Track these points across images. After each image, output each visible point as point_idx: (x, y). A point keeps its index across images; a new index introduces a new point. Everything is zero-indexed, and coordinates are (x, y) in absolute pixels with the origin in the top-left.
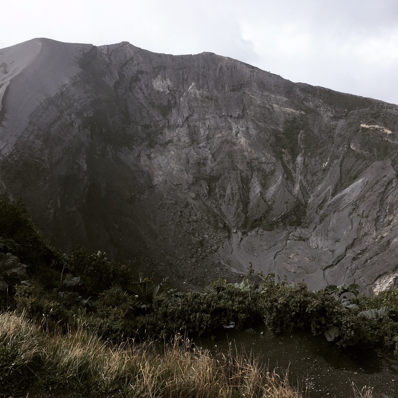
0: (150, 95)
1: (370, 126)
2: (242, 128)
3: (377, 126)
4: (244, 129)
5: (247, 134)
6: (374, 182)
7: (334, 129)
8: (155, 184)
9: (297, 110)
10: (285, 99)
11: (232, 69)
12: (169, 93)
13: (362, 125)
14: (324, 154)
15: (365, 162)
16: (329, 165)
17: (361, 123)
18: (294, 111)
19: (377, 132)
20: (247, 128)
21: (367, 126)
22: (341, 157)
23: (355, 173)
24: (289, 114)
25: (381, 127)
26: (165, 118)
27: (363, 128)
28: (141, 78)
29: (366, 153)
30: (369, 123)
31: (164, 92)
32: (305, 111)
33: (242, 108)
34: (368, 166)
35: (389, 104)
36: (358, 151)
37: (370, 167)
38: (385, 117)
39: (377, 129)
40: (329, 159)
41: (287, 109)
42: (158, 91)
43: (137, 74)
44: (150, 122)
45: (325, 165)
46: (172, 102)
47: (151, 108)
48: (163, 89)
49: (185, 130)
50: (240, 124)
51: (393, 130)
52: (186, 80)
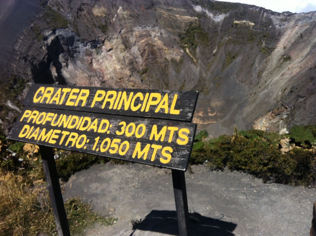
0: (92, 19)
1: (240, 22)
2: (157, 34)
3: (244, 21)
4: (159, 34)
5: (161, 38)
7: (217, 26)
8: (106, 80)
9: (192, 17)
10: (183, 10)
12: (105, 17)
13: (235, 22)
14: (213, 44)
16: (217, 51)
18: (190, 17)
20: (161, 34)
21: (238, 22)
23: (234, 54)
24: (187, 20)
25: (247, 21)
26: (105, 34)
27: (236, 24)
28: (84, 9)
30: (239, 20)
31: (101, 16)
32: (197, 16)
33: (155, 20)
35: (250, 5)
37: (243, 49)
39: (244, 23)
40: (217, 47)
41: (186, 17)
42: (97, 16)
43: (81, 6)
44: (95, 38)
45: (215, 51)
46: (108, 22)
47: (94, 28)
48: (100, 14)
49: (120, 40)
50: (156, 31)
51: (254, 22)
52: (115, 6)
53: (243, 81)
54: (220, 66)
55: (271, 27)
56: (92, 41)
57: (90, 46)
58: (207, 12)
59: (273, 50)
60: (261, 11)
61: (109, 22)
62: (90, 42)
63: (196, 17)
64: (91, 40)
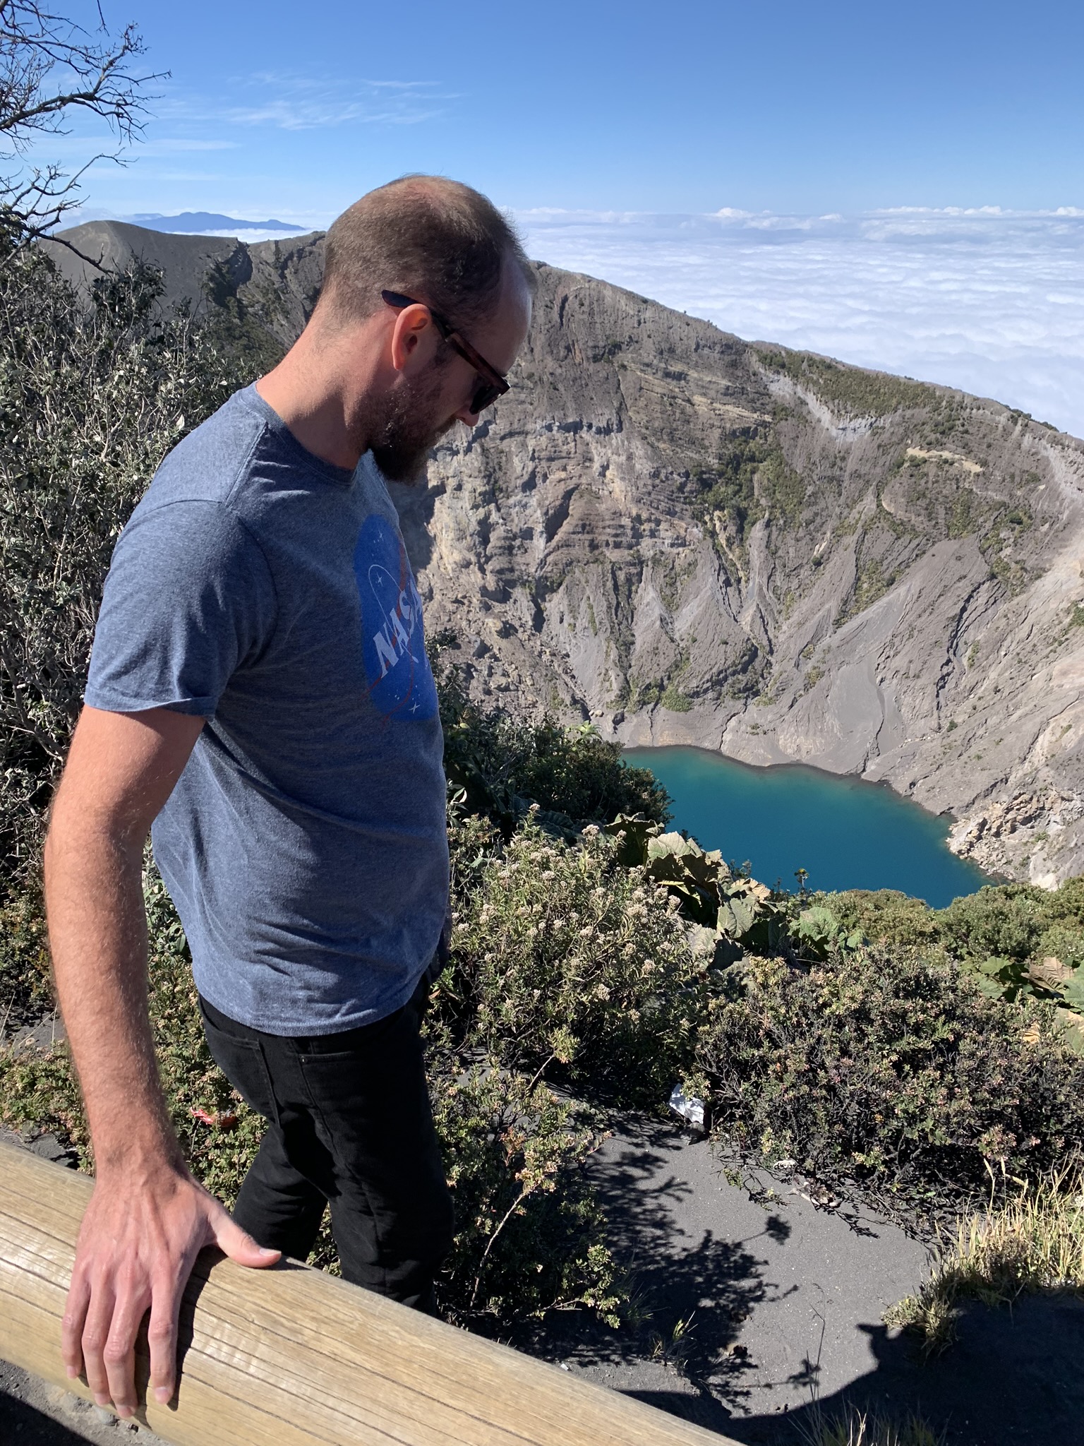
1: (931, 453)
2: (615, 457)
3: (946, 455)
4: (623, 458)
5: (628, 471)
6: (937, 591)
7: (843, 459)
9: (752, 411)
10: (725, 382)
11: (591, 304)
13: (911, 452)
14: (818, 520)
15: (915, 542)
16: (830, 551)
17: (907, 446)
18: (746, 413)
19: (946, 467)
20: (630, 457)
21: (923, 454)
22: (860, 531)
23: (891, 570)
24: (733, 421)
25: (957, 457)
27: (913, 459)
29: (920, 522)
30: (927, 447)
32: (773, 412)
33: (616, 404)
34: (924, 553)
35: (976, 399)
36: (901, 515)
37: (928, 554)
38: (966, 432)
39: (946, 461)
40: (828, 534)
41: (730, 408)
45: (820, 549)
49: (474, 460)
50: (611, 445)
51: (984, 463)
53: (911, 674)
54: (833, 606)
55: (1042, 487)
58: (811, 399)
59: (1039, 577)
60: (1016, 424)
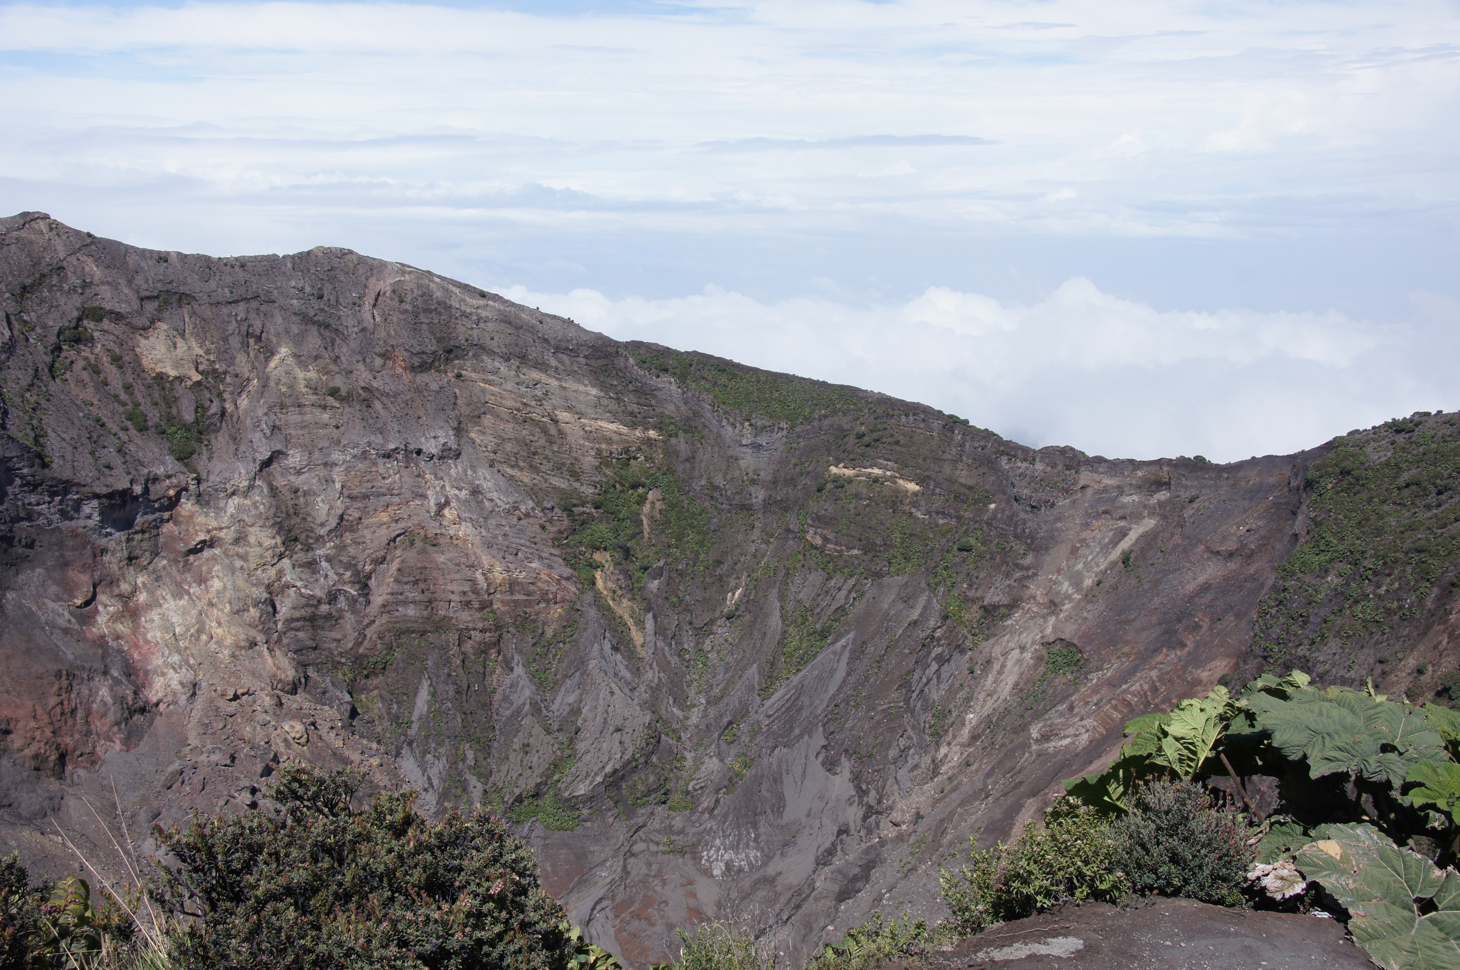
0: (128, 388)
1: (856, 472)
2: (455, 491)
3: (876, 471)
4: (465, 493)
5: (474, 508)
6: (883, 643)
7: (752, 482)
8: (154, 700)
9: (633, 426)
10: (594, 391)
11: (415, 300)
12: (198, 383)
13: (834, 470)
15: (851, 581)
16: (746, 599)
17: (829, 463)
18: (624, 430)
19: (877, 487)
20: (476, 491)
21: (849, 472)
22: (780, 571)
23: (824, 619)
24: (609, 441)
25: (888, 473)
26: (186, 465)
27: (836, 479)
28: (96, 334)
30: (852, 463)
31: (180, 379)
32: (658, 428)
33: (453, 423)
34: (862, 595)
35: (904, 403)
36: (829, 548)
37: (867, 596)
39: (876, 480)
40: (743, 579)
41: (602, 423)
42: (161, 377)
43: (80, 319)
44: (132, 482)
45: (733, 597)
46: (212, 411)
47: (133, 432)
48: (176, 367)
49: (260, 503)
50: (449, 475)
51: (920, 481)
52: (259, 339)
54: (756, 671)
55: (991, 507)
56: (110, 496)
57: (96, 517)
59: (1004, 618)
60: (953, 430)
61: (214, 409)
62: (97, 496)
63: (654, 428)
64: (105, 491)
